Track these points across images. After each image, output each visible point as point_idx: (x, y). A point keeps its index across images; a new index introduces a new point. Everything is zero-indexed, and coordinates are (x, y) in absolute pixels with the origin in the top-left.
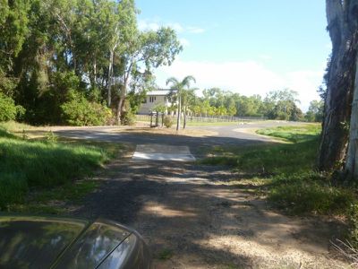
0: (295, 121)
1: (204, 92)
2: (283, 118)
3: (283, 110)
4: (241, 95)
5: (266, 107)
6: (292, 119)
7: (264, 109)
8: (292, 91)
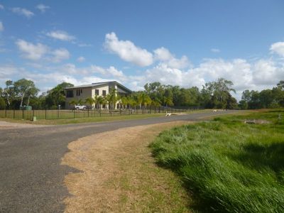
0: (230, 109)
1: (146, 87)
2: (219, 107)
3: (220, 99)
4: (180, 88)
5: (203, 98)
6: (228, 107)
7: (202, 100)
8: (226, 82)
